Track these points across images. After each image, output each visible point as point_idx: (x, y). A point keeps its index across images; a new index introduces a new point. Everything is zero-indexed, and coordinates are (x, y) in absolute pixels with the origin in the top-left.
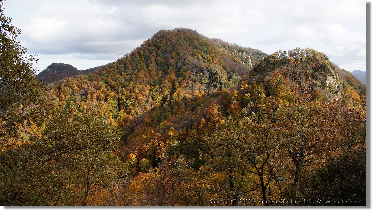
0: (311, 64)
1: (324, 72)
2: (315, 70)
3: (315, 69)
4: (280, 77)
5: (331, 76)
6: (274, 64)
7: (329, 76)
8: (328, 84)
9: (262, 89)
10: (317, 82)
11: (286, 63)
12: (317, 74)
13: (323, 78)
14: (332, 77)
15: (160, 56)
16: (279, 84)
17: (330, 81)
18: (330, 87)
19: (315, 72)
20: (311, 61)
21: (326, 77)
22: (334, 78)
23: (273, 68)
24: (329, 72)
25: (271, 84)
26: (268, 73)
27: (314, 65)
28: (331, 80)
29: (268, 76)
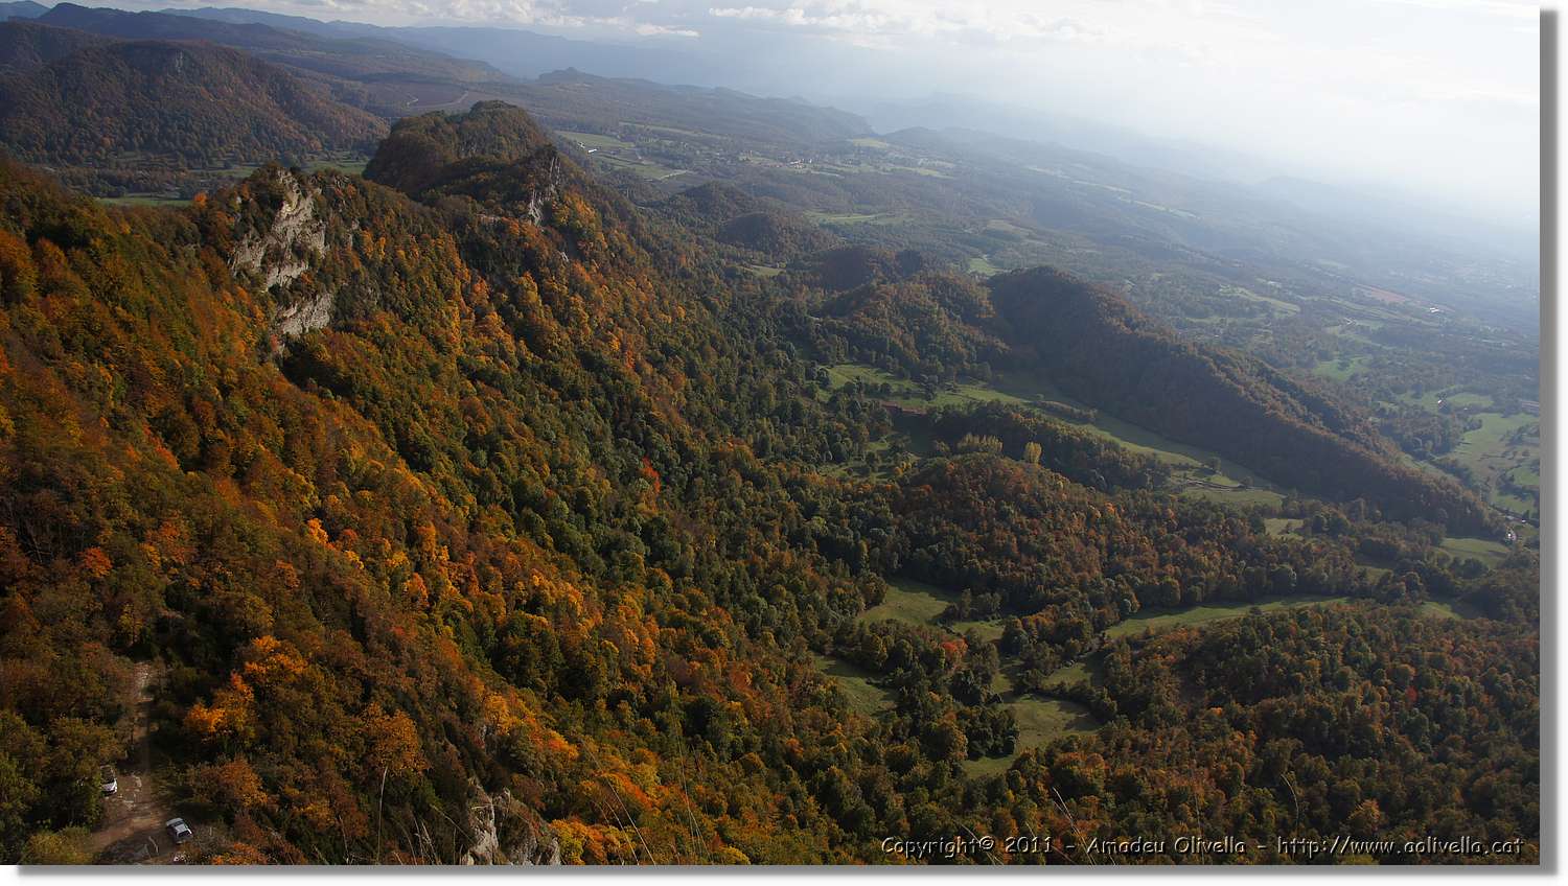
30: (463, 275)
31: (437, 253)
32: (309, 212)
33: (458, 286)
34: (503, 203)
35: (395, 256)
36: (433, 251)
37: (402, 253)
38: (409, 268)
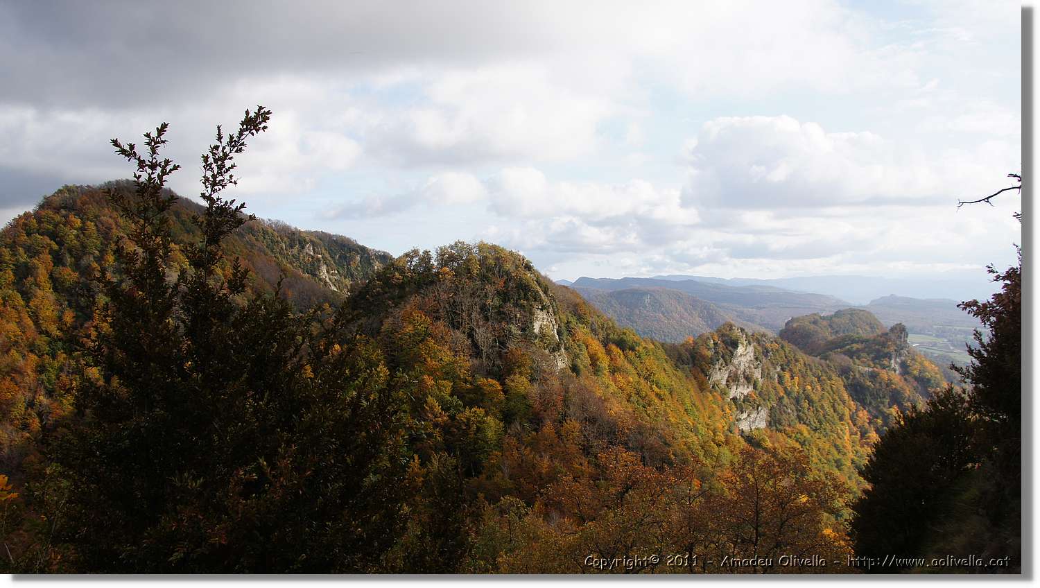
0: (494, 283)
1: (526, 302)
2: (504, 296)
3: (505, 293)
4: (422, 321)
5: (542, 310)
6: (402, 286)
7: (538, 308)
8: (536, 331)
9: (377, 354)
10: (511, 326)
11: (432, 282)
12: (509, 306)
13: (526, 317)
14: (545, 311)
15: (64, 265)
16: (421, 338)
17: (541, 322)
18: (543, 336)
19: (505, 301)
20: (494, 274)
21: (532, 314)
22: (548, 312)
23: (401, 297)
24: (538, 299)
25: (401, 339)
26: (390, 310)
27: (502, 284)
28: (543, 319)
29: (390, 320)
30: (850, 405)
31: (832, 390)
32: (752, 354)
33: (847, 412)
34: (873, 360)
35: (804, 390)
36: (829, 388)
37: (809, 388)
38: (815, 398)
